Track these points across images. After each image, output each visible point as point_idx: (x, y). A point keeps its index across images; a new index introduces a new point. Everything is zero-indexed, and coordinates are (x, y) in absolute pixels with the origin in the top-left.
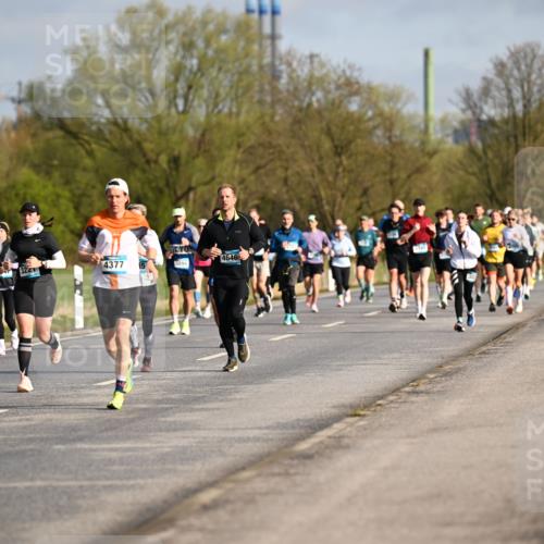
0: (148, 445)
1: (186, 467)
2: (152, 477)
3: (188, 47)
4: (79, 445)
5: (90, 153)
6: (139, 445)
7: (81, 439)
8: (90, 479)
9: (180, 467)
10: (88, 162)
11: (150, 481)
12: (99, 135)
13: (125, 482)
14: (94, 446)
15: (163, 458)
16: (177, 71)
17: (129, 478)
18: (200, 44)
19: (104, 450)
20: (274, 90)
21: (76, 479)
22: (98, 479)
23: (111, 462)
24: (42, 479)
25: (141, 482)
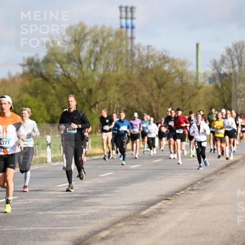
0: (78, 212)
1: (94, 222)
2: (80, 226)
3: (96, 42)
4: (49, 212)
5: (54, 88)
6: (75, 212)
7: (50, 209)
8: (53, 227)
9: (92, 222)
10: (53, 91)
11: (79, 227)
12: (58, 80)
13: (68, 228)
14: (56, 213)
15: (84, 218)
16: (91, 53)
17: (70, 226)
18: (101, 41)
19: (59, 214)
20: (133, 61)
21: (48, 227)
22: (57, 226)
23: (63, 219)
24: (33, 227)
25: (75, 228)
